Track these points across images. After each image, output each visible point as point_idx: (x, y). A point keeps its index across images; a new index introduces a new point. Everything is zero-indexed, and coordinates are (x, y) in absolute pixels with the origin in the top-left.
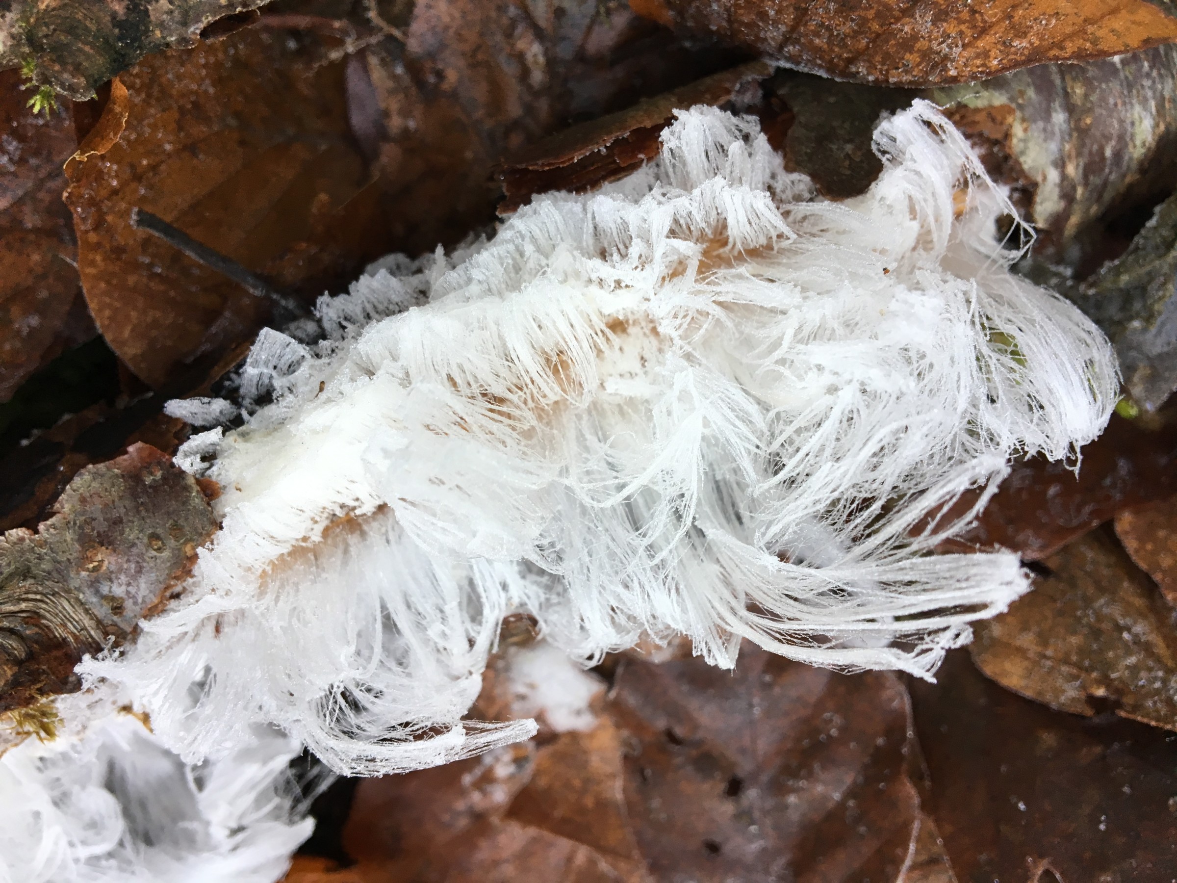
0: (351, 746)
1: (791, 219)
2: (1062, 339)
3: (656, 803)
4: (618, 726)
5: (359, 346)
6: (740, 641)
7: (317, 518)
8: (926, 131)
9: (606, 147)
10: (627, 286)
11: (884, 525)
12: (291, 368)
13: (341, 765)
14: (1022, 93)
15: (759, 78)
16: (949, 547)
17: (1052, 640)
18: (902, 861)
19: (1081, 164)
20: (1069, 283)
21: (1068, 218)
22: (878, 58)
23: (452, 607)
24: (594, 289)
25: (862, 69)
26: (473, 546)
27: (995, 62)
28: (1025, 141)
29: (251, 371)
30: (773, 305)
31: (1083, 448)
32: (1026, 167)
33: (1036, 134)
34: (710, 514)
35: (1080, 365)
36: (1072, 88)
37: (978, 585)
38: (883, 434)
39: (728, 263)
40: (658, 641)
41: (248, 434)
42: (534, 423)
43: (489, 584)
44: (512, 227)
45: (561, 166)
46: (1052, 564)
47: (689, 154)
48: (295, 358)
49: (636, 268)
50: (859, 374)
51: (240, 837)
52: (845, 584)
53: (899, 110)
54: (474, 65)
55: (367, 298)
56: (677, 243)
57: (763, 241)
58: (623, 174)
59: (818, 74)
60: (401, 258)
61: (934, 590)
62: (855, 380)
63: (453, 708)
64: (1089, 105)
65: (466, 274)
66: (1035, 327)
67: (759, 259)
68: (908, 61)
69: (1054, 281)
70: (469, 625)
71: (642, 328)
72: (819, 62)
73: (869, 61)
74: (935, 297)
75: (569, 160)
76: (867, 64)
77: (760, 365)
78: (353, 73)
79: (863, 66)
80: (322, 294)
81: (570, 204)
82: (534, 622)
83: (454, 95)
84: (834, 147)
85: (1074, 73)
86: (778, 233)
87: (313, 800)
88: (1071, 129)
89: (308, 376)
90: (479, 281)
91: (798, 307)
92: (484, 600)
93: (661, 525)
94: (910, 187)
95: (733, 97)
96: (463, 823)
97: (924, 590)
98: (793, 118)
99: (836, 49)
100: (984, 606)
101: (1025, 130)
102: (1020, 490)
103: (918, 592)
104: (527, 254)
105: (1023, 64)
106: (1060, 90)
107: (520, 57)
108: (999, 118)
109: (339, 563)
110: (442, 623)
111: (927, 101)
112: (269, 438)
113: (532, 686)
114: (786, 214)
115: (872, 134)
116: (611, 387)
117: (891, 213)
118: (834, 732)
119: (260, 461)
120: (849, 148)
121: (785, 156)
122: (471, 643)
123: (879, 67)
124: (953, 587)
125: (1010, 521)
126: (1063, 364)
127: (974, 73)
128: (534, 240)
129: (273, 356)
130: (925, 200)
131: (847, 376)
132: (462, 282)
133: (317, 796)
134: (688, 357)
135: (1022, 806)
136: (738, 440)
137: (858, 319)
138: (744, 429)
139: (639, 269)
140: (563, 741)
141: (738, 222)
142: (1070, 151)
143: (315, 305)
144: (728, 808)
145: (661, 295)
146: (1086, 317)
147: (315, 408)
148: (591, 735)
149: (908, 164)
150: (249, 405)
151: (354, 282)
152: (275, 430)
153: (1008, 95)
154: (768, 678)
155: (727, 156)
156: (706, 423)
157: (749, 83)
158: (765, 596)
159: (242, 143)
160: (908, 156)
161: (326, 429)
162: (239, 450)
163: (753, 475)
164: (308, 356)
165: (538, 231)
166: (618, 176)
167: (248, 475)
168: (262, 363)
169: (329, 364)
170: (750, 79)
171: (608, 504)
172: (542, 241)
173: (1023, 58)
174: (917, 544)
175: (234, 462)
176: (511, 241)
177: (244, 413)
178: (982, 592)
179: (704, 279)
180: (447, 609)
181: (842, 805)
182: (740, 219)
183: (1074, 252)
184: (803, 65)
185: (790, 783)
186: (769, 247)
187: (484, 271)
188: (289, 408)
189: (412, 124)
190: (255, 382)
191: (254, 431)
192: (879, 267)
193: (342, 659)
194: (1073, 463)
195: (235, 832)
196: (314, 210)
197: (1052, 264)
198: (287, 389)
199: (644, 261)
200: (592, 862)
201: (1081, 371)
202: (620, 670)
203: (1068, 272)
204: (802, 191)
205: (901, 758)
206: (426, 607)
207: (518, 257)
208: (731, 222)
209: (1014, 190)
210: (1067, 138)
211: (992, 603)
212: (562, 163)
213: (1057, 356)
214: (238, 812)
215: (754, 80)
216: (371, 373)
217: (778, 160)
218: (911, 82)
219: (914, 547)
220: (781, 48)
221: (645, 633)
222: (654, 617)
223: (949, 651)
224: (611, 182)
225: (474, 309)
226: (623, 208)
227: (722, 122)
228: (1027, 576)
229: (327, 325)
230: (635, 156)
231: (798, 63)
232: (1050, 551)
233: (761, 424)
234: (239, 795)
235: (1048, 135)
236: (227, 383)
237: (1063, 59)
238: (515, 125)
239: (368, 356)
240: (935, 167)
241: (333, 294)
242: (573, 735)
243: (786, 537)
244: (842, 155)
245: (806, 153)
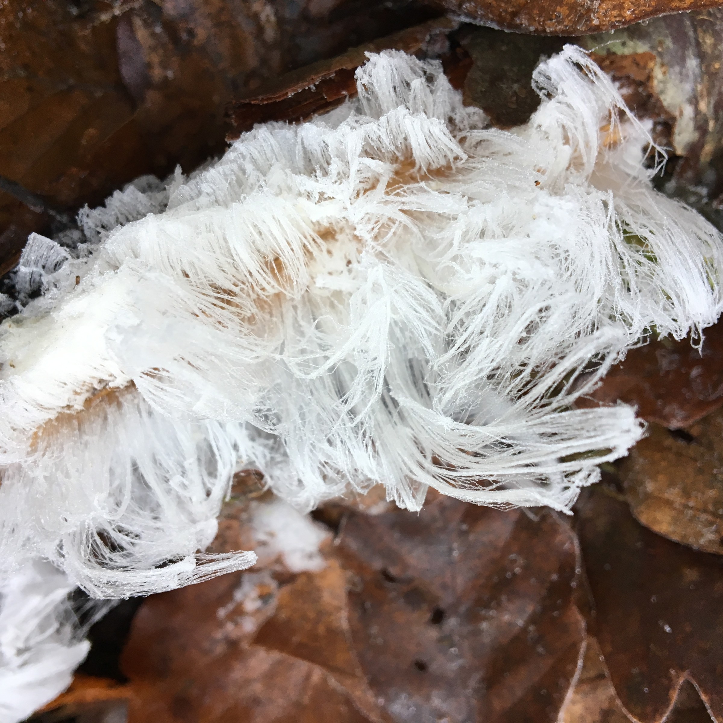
0: (102, 573)
1: (467, 144)
2: (685, 239)
3: (374, 630)
4: (344, 567)
5: (107, 246)
6: (427, 489)
7: (78, 390)
8: (575, 71)
9: (315, 85)
10: (330, 198)
11: (531, 388)
12: (57, 266)
13: (96, 589)
14: (661, 43)
15: (447, 31)
16: (581, 403)
17: (694, 493)
18: (572, 674)
19: (712, 102)
20: (705, 201)
21: (703, 146)
22: (536, 12)
23: (191, 463)
24: (303, 200)
25: (523, 20)
26: (200, 407)
27: (629, 13)
28: (664, 82)
29: (23, 270)
30: (445, 211)
31: (705, 330)
32: (665, 104)
33: (673, 77)
34: (402, 386)
35: (699, 260)
36: (703, 39)
37: (603, 433)
38: (531, 313)
39: (413, 179)
40: (359, 490)
41: (21, 321)
42: (255, 310)
43: (221, 444)
44: (236, 149)
45: (277, 100)
46: (695, 432)
47: (380, 90)
48: (59, 258)
49: (336, 182)
50: (511, 265)
51: (26, 656)
52: (503, 438)
53: (554, 54)
54: (218, 24)
55: (119, 210)
56: (368, 161)
57: (443, 162)
58: (330, 108)
59: (492, 27)
60: (152, 179)
61: (570, 439)
62: (508, 271)
63: (187, 543)
64: (717, 52)
65: (197, 188)
66: (663, 229)
67: (442, 178)
68: (559, 13)
69: (693, 199)
70: (207, 479)
71: (347, 235)
72: (490, 16)
73: (529, 14)
74: (570, 201)
75: (284, 95)
76: (527, 16)
77: (439, 263)
78: (121, 32)
79: (525, 18)
80: (83, 207)
81: (284, 131)
82: (260, 476)
83: (202, 49)
84: (504, 86)
85: (704, 27)
86: (455, 155)
87: (90, 626)
88: (702, 72)
89: (69, 273)
90: (208, 194)
91: (465, 213)
92: (218, 457)
93: (359, 393)
94: (562, 116)
95: (423, 46)
96: (220, 649)
97: (562, 440)
98: (471, 63)
99: (503, 5)
100: (609, 451)
101: (664, 73)
102: (668, 372)
103: (557, 442)
104: (248, 172)
105: (651, 14)
106: (693, 41)
107: (256, 16)
108: (642, 64)
109: (99, 428)
110: (182, 476)
111: (576, 46)
112: (37, 324)
113: (271, 534)
114: (462, 141)
115: (532, 74)
116: (320, 282)
117: (547, 138)
118: (517, 570)
119: (30, 342)
120: (516, 86)
121: (464, 94)
122: (208, 494)
123: (537, 19)
124: (584, 436)
125: (659, 396)
126: (686, 260)
127: (612, 22)
128: (254, 161)
129: (41, 257)
130: (576, 129)
131: (502, 268)
132: (193, 195)
133: (93, 623)
134: (380, 255)
135: (667, 629)
136: (419, 323)
137: (513, 223)
138: (425, 314)
139: (337, 183)
140: (300, 581)
141: (419, 145)
142: (702, 91)
143: (78, 215)
144: (433, 633)
145: (355, 205)
146: (709, 223)
147: (72, 298)
148: (323, 574)
149: (560, 97)
150: (23, 298)
151: (110, 198)
152: (42, 317)
153: (649, 45)
154: (465, 527)
155: (410, 90)
156: (394, 310)
157: (436, 35)
158: (443, 451)
159: (30, 89)
160: (560, 91)
161: (80, 316)
162: (13, 335)
163: (431, 351)
164: (69, 256)
165: (257, 153)
166: (327, 110)
167: (20, 356)
168: (32, 263)
169: (86, 263)
170: (438, 32)
171: (314, 375)
172: (260, 161)
173: (651, 9)
174: (556, 402)
175: (9, 343)
176: (234, 161)
177: (18, 304)
178: (606, 439)
179: (392, 191)
180: (186, 464)
181: (524, 630)
182: (420, 142)
183: (710, 176)
184: (479, 19)
185: (483, 612)
186: (449, 168)
187: (211, 185)
188: (54, 299)
189: (170, 74)
190: (28, 278)
191: (25, 318)
192: (532, 180)
193: (96, 503)
194: (697, 342)
195: (20, 652)
196: (84, 142)
197: (691, 185)
198: (52, 284)
199: (343, 176)
200: (324, 680)
201: (700, 266)
202: (344, 522)
203: (704, 191)
204: (477, 121)
205: (570, 590)
206: (169, 463)
207: (240, 174)
208: (414, 145)
209: (655, 124)
210: (699, 80)
211: (614, 448)
212: (279, 97)
213: (680, 253)
214: (24, 636)
215: (441, 33)
216: (116, 268)
217: (458, 97)
218: (563, 31)
219: (554, 405)
220: (460, 6)
221: (348, 484)
222: (356, 470)
223: (583, 488)
224: (320, 115)
225: (202, 216)
226: (324, 133)
227: (407, 63)
228: (642, 425)
229: (87, 233)
230: (339, 92)
231: (475, 18)
232: (691, 422)
233: (440, 311)
234: (25, 621)
235: (683, 77)
236: (6, 281)
237: (683, 9)
238: (253, 74)
239: (114, 254)
240: (583, 101)
241: (92, 206)
242: (308, 575)
243: (458, 402)
244: (510, 93)
245: (481, 91)
